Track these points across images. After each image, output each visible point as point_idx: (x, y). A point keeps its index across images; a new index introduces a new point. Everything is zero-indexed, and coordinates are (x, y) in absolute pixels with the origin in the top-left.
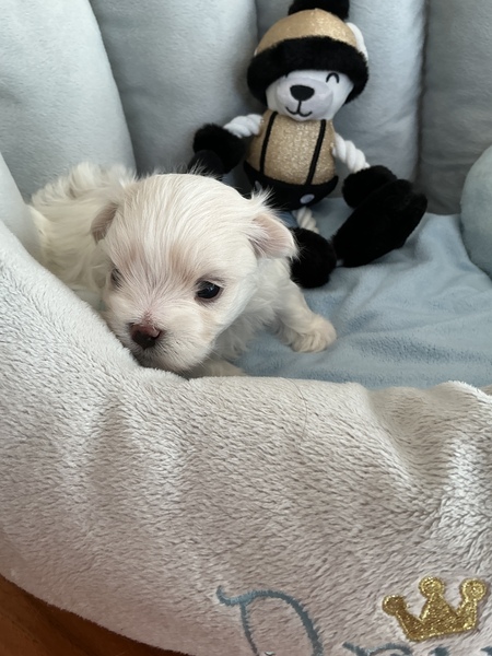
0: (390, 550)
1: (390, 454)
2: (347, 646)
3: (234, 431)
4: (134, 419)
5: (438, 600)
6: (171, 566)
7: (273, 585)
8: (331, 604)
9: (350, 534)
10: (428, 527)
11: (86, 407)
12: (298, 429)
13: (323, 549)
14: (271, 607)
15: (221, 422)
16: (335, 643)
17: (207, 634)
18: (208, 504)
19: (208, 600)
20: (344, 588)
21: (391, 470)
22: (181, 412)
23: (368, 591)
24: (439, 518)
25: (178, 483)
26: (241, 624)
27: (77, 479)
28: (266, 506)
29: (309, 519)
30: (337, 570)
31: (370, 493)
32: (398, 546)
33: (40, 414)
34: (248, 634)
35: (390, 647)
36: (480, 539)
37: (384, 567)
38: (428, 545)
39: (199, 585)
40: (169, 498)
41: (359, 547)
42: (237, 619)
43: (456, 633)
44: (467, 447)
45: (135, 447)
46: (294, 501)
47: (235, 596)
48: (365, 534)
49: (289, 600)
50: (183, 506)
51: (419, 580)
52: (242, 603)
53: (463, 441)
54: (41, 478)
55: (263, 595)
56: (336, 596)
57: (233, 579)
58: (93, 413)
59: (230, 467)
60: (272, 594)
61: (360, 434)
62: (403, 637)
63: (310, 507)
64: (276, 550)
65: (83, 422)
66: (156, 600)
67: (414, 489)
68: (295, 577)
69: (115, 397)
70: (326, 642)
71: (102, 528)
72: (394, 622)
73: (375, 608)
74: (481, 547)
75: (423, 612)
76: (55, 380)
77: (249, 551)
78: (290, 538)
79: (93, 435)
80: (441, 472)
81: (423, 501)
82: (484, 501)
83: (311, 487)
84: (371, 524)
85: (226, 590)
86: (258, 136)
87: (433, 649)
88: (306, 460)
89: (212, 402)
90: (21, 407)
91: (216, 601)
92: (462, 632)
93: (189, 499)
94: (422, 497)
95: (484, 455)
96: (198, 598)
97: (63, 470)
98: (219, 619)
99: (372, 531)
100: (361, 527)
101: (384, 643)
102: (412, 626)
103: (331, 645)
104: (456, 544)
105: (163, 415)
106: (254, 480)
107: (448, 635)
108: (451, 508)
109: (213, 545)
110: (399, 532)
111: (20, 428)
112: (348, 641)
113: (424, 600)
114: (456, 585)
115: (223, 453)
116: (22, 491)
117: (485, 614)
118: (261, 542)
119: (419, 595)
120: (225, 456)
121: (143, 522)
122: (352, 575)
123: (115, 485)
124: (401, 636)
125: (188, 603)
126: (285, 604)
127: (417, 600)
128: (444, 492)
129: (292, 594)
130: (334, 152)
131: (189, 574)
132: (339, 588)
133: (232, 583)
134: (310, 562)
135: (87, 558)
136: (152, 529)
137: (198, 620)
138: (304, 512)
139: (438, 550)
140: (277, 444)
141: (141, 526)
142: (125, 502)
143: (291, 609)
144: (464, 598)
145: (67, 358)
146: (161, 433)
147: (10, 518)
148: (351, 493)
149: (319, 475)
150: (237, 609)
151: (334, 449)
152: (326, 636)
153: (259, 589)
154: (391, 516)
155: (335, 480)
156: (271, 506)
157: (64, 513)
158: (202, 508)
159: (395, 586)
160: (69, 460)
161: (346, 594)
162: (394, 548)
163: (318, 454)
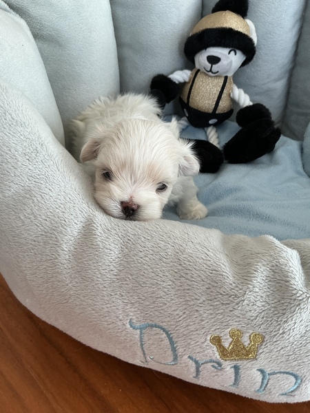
0: (217, 312)
1: (225, 266)
2: (189, 357)
3: (148, 245)
4: (99, 231)
5: (238, 341)
6: (108, 305)
7: (157, 321)
8: (184, 335)
9: (199, 302)
10: (237, 304)
11: (76, 222)
12: (181, 248)
13: (184, 307)
14: (155, 332)
15: (143, 239)
16: (185, 355)
17: (121, 343)
18: (131, 278)
19: (124, 325)
20: (192, 328)
21: (224, 274)
22: (123, 232)
23: (203, 331)
24: (244, 300)
25: (117, 266)
26: (139, 339)
27: (67, 257)
28: (159, 282)
29: (180, 292)
30: (190, 318)
31: (212, 283)
32: (222, 311)
33: (52, 222)
34: (142, 345)
35: (211, 361)
36: (263, 314)
37: (213, 320)
38: (236, 313)
39: (121, 317)
40: (112, 272)
41: (202, 309)
42: (137, 337)
43: (245, 359)
44: (265, 268)
45: (98, 245)
46: (173, 282)
47: (138, 325)
48: (206, 303)
49: (164, 330)
50: (118, 277)
51: (229, 329)
52: (141, 329)
53: (263, 265)
54: (49, 254)
55: (152, 326)
56: (188, 331)
57: (138, 316)
58: (80, 226)
59: (144, 262)
60: (156, 326)
61: (212, 255)
62: (218, 357)
63: (181, 286)
64: (161, 305)
65: (74, 229)
66: (99, 322)
67: (234, 285)
68: (169, 319)
69: (91, 219)
70: (180, 354)
71: (77, 283)
72: (215, 349)
73: (206, 340)
74: (263, 318)
75: (230, 346)
76: (62, 206)
77: (148, 303)
78: (169, 300)
79: (78, 237)
80: (249, 278)
81: (237, 291)
82: (268, 296)
83: (183, 277)
84: (210, 298)
85: (134, 321)
86: (188, 83)
87: (233, 365)
88: (182, 263)
89: (139, 229)
90: (43, 217)
91: (128, 326)
92: (248, 359)
93: (121, 274)
94: (237, 289)
95: (273, 273)
96: (119, 323)
97: (60, 251)
98: (128, 335)
99: (210, 302)
100: (204, 299)
101: (208, 359)
102: (224, 352)
103: (182, 356)
104: (250, 314)
105: (113, 231)
106: (155, 269)
107: (241, 359)
108: (250, 296)
109: (131, 298)
110: (222, 304)
111: (42, 228)
112: (191, 355)
113: (231, 340)
114: (248, 335)
115: (141, 255)
116: (39, 259)
117: (260, 351)
118: (154, 300)
119: (228, 337)
120: (142, 256)
121: (97, 282)
122: (197, 322)
123: (85, 262)
124: (217, 356)
125: (114, 325)
126: (162, 332)
127: (228, 339)
128: (248, 288)
129: (166, 327)
130: (231, 95)
131: (117, 311)
132: (189, 327)
133: (137, 318)
134: (177, 313)
135: (67, 297)
136: (101, 287)
137: (118, 334)
138: (177, 288)
139: (241, 316)
140: (170, 254)
141: (96, 284)
142: (89, 271)
143: (165, 335)
144: (251, 342)
145: (69, 196)
146: (112, 240)
147: (30, 272)
148: (202, 282)
149: (188, 272)
150: (138, 331)
151: (198, 260)
152: (180, 351)
153: (150, 322)
154: (220, 296)
155: (195, 275)
156: (162, 283)
157: (58, 272)
158: (127, 279)
159: (217, 331)
160: (64, 246)
161: (193, 331)
162: (219, 312)
163: (189, 261)
